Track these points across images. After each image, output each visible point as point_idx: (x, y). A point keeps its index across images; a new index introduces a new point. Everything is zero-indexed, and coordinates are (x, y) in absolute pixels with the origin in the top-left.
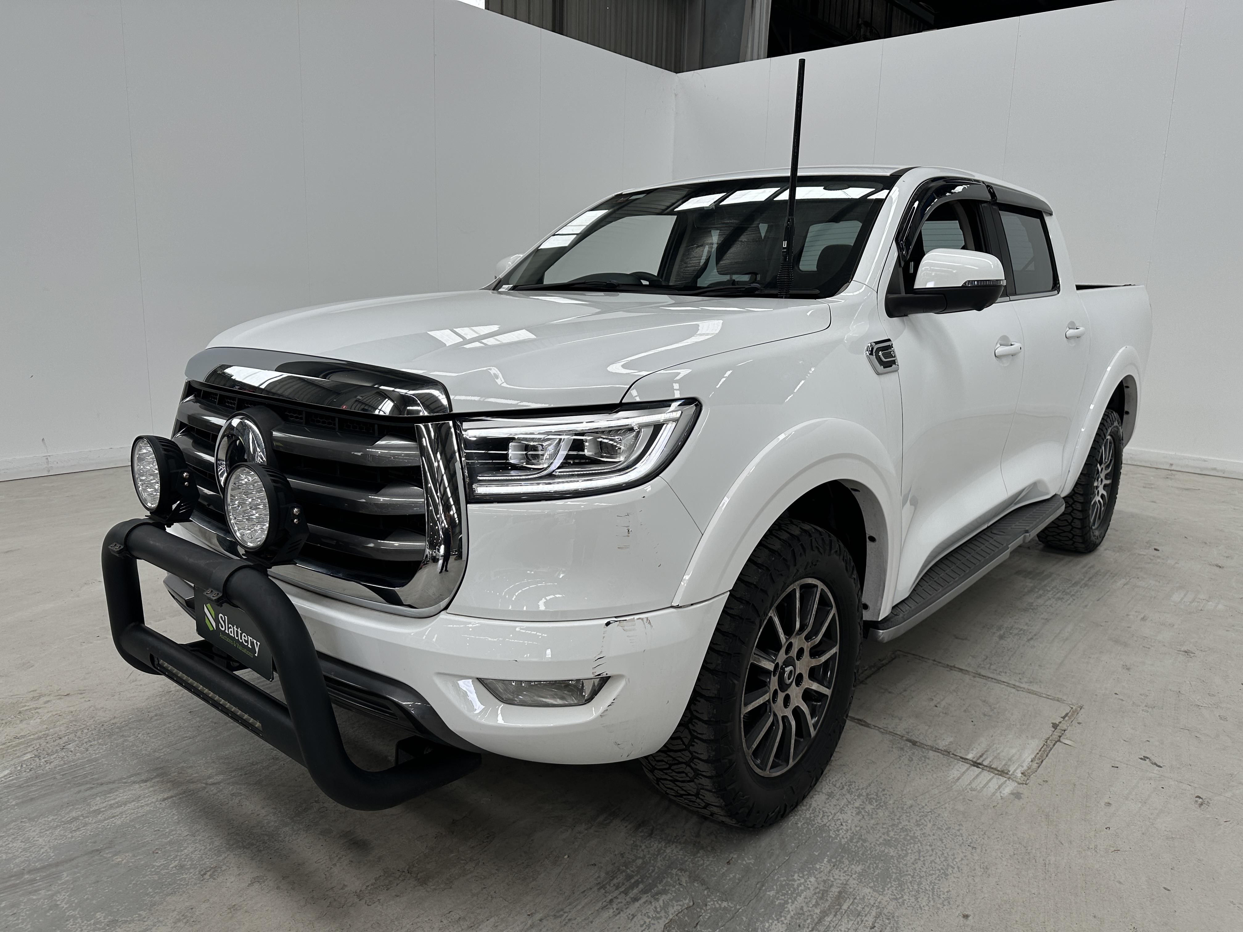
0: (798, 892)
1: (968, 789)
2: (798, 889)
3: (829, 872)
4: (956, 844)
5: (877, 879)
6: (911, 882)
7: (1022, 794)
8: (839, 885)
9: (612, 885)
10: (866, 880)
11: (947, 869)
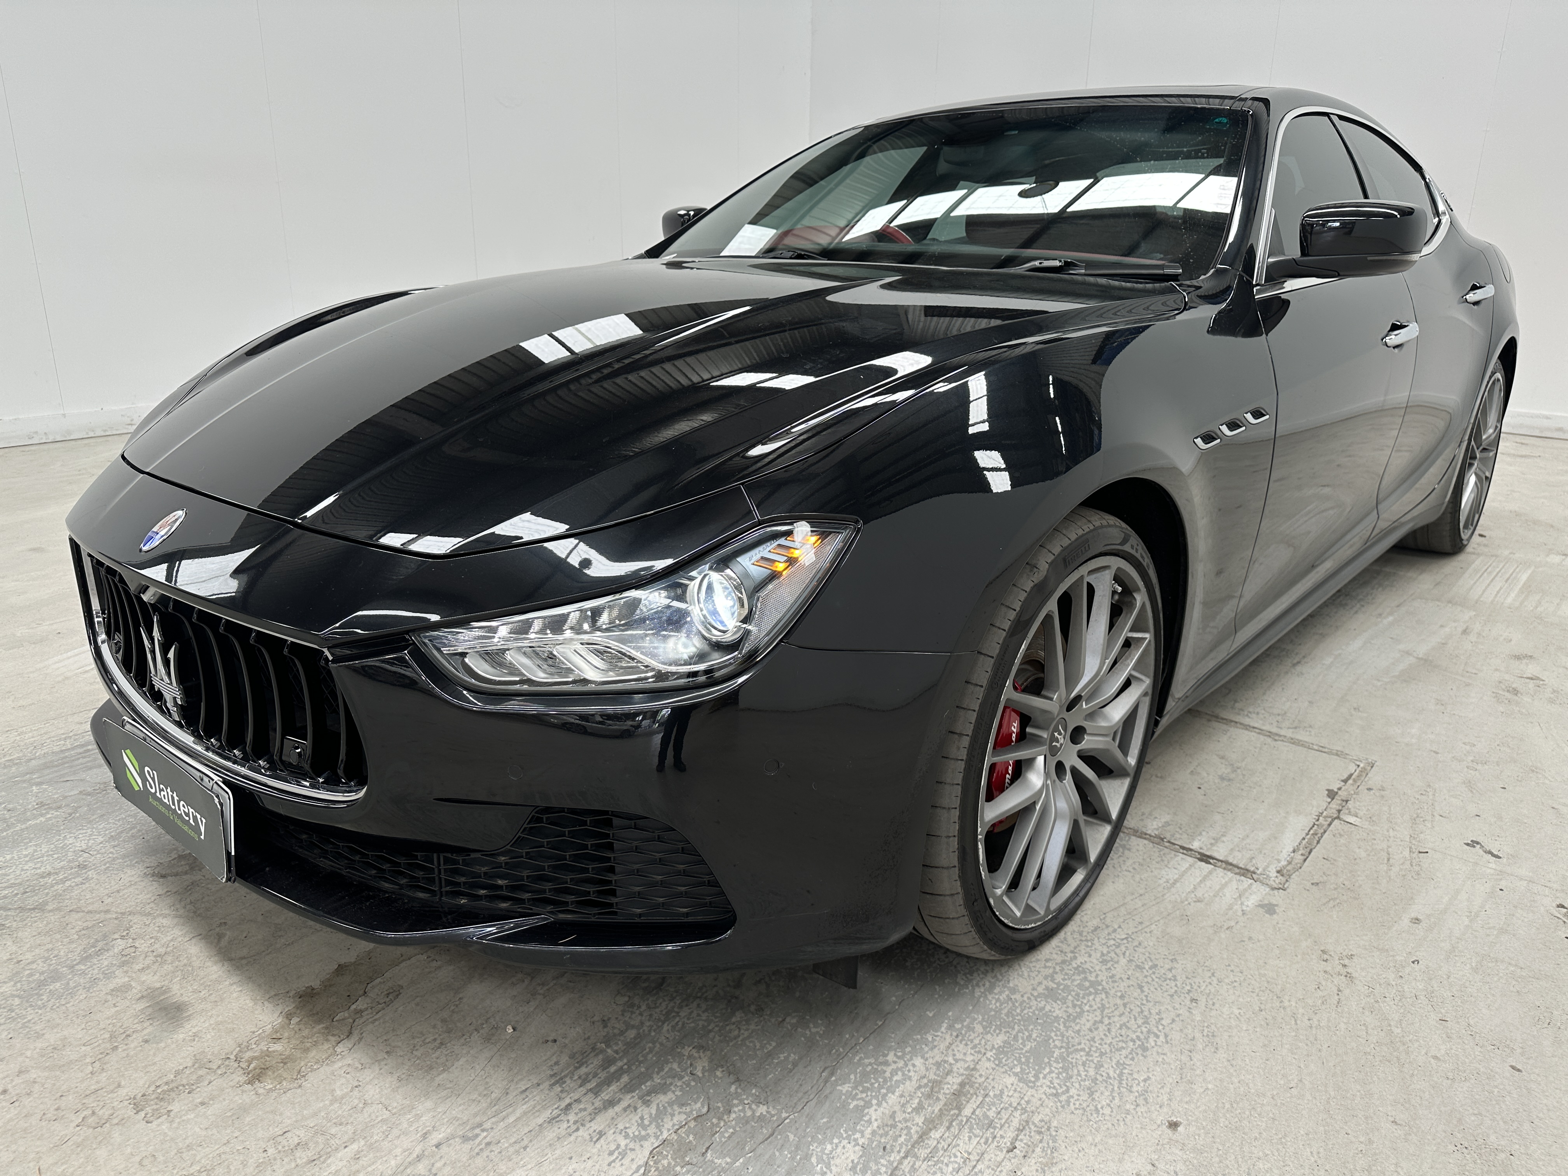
0: (891, 1086)
1: (1190, 900)
2: (891, 1079)
3: (948, 1047)
4: (1166, 994)
5: (1028, 1061)
6: (1084, 1064)
7: (1277, 905)
8: (962, 1071)
9: (576, 1077)
10: (1009, 1061)
11: (1147, 1039)
